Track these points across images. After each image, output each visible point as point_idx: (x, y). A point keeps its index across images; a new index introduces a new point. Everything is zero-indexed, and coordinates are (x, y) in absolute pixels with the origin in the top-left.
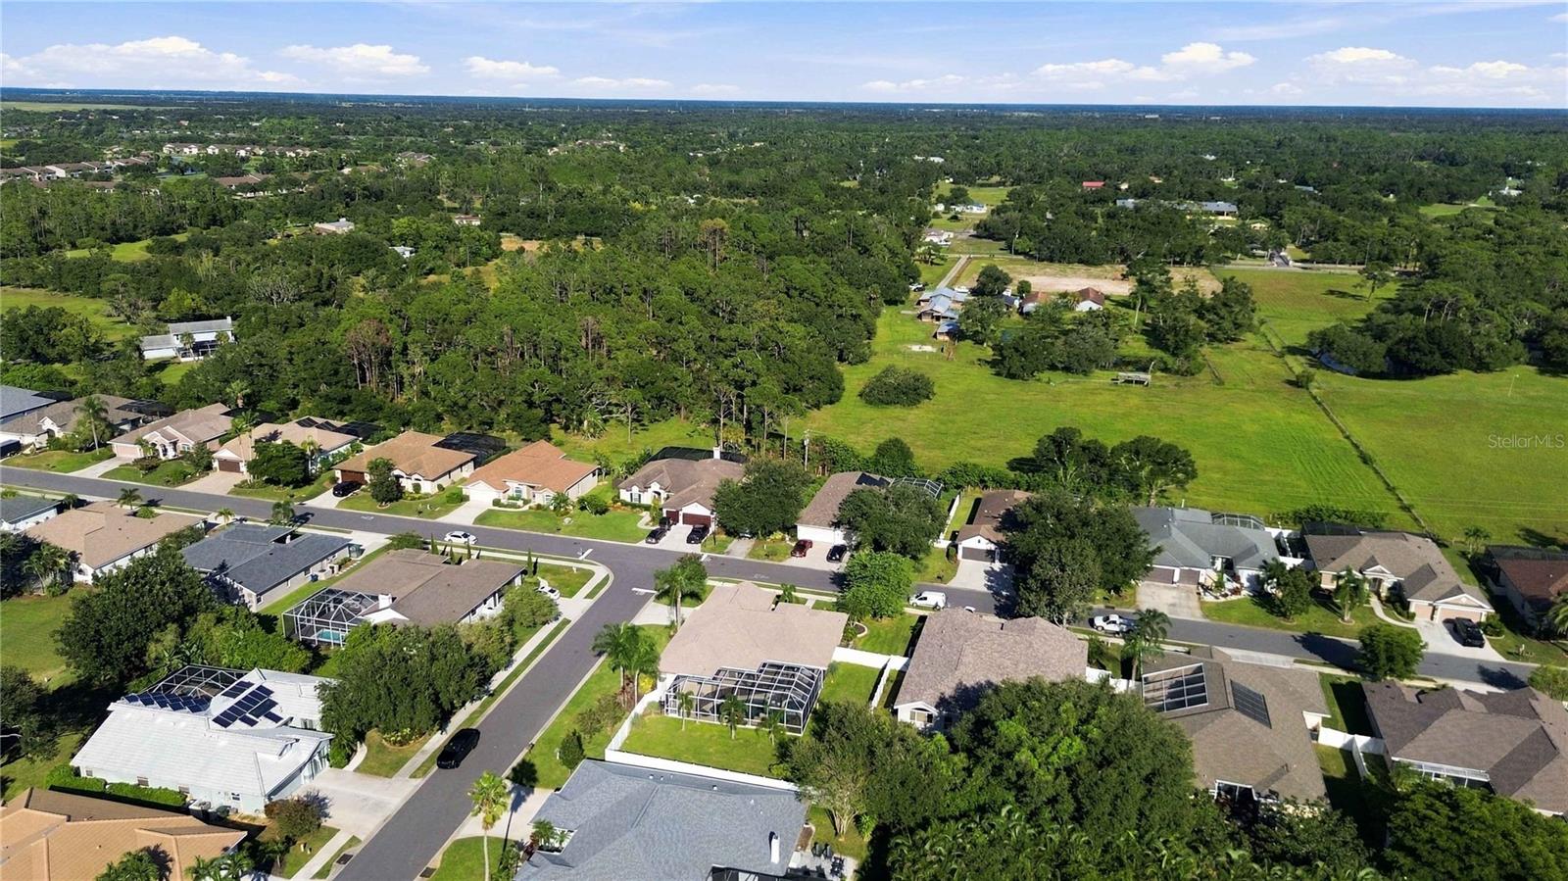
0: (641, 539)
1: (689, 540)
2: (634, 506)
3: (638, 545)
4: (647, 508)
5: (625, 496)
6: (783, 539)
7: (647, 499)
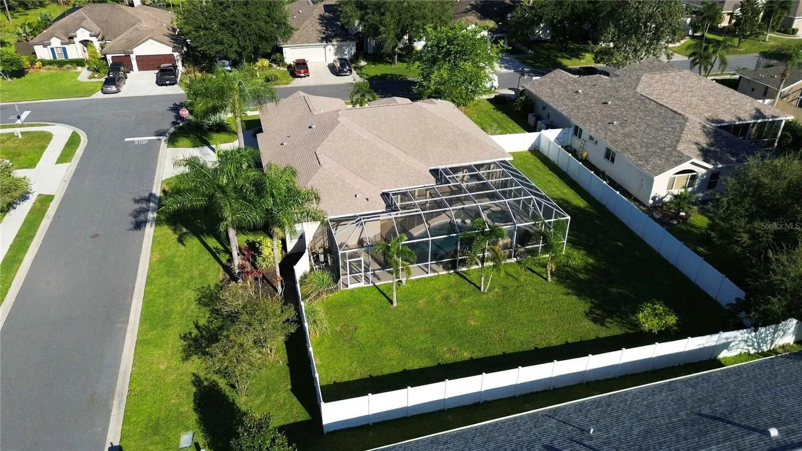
0: (93, 92)
1: (160, 82)
2: (61, 64)
3: (94, 96)
4: (80, 63)
5: (43, 53)
6: (270, 66)
7: (75, 52)
